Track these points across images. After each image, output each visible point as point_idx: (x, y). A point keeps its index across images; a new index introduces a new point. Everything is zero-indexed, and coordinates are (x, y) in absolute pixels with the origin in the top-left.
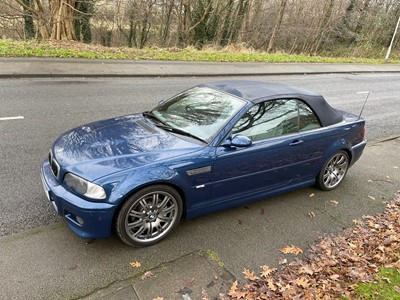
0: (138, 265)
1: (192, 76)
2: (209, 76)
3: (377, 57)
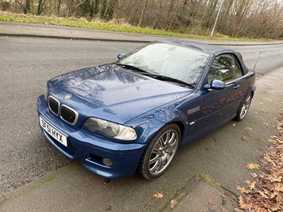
0: (161, 195)
1: (97, 40)
2: (109, 40)
3: (205, 35)
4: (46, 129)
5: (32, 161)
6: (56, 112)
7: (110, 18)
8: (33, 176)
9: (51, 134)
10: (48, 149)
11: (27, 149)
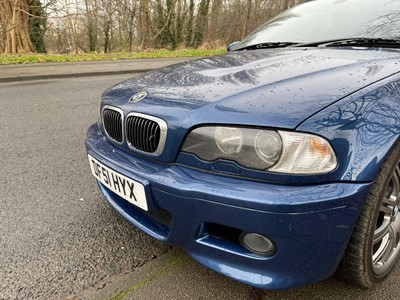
4: (102, 179)
5: (82, 255)
6: (118, 137)
7: (200, 43)
8: (84, 288)
9: (112, 189)
10: (115, 228)
11: (75, 229)
